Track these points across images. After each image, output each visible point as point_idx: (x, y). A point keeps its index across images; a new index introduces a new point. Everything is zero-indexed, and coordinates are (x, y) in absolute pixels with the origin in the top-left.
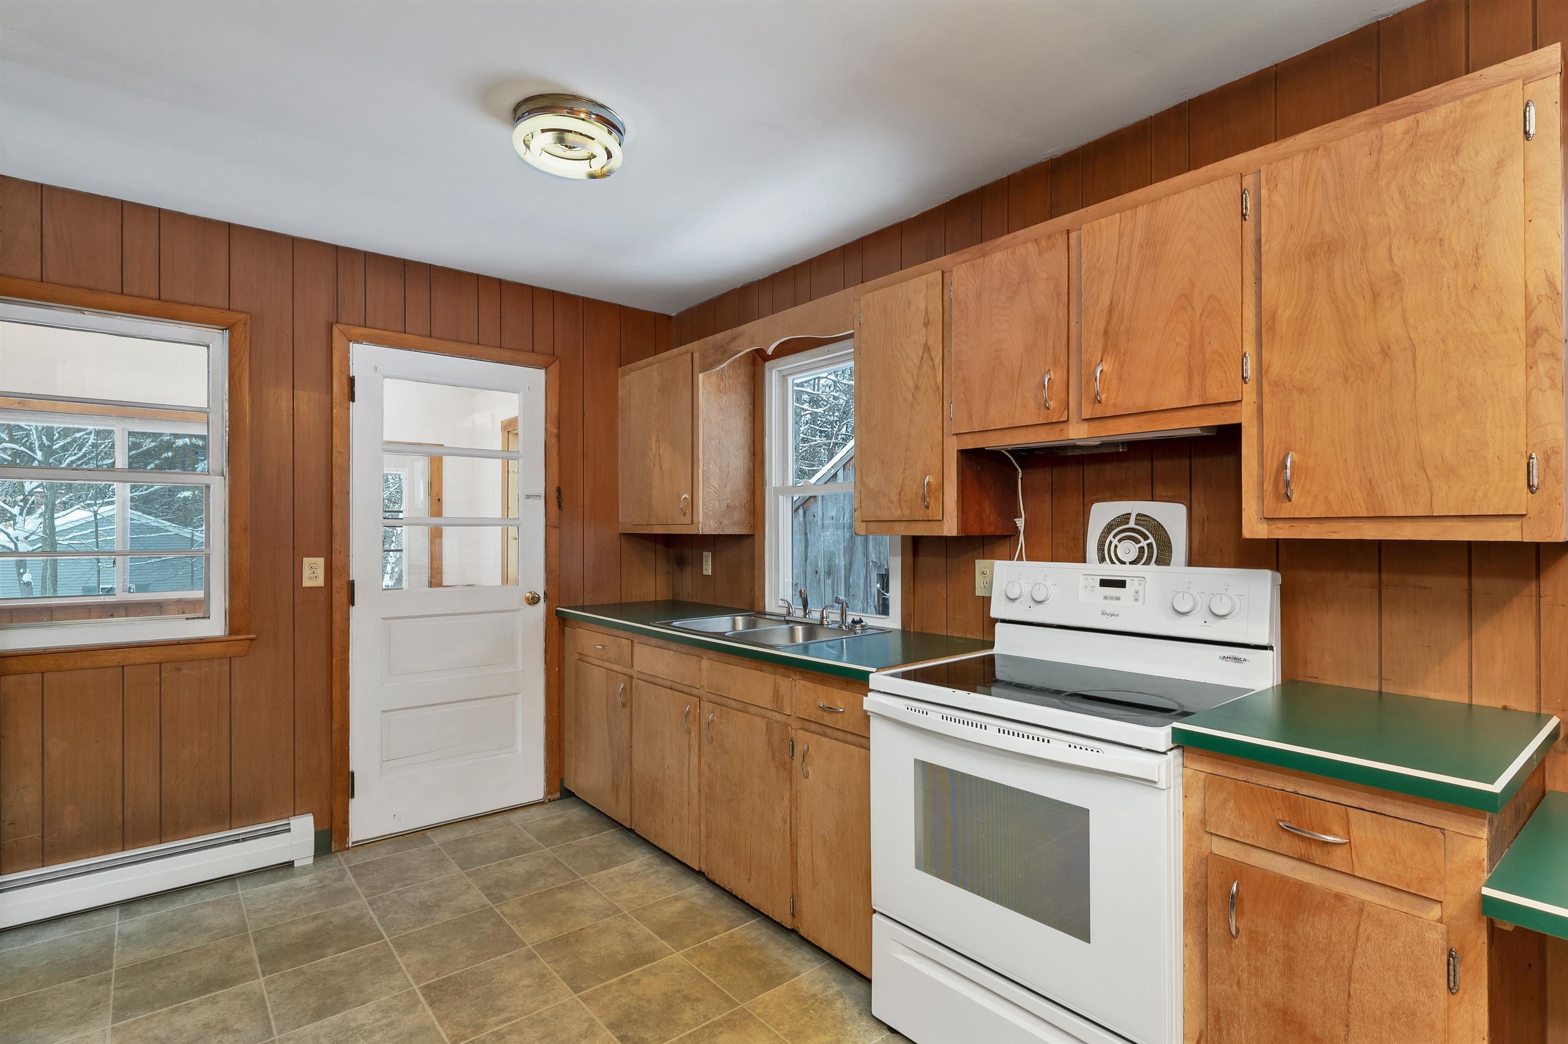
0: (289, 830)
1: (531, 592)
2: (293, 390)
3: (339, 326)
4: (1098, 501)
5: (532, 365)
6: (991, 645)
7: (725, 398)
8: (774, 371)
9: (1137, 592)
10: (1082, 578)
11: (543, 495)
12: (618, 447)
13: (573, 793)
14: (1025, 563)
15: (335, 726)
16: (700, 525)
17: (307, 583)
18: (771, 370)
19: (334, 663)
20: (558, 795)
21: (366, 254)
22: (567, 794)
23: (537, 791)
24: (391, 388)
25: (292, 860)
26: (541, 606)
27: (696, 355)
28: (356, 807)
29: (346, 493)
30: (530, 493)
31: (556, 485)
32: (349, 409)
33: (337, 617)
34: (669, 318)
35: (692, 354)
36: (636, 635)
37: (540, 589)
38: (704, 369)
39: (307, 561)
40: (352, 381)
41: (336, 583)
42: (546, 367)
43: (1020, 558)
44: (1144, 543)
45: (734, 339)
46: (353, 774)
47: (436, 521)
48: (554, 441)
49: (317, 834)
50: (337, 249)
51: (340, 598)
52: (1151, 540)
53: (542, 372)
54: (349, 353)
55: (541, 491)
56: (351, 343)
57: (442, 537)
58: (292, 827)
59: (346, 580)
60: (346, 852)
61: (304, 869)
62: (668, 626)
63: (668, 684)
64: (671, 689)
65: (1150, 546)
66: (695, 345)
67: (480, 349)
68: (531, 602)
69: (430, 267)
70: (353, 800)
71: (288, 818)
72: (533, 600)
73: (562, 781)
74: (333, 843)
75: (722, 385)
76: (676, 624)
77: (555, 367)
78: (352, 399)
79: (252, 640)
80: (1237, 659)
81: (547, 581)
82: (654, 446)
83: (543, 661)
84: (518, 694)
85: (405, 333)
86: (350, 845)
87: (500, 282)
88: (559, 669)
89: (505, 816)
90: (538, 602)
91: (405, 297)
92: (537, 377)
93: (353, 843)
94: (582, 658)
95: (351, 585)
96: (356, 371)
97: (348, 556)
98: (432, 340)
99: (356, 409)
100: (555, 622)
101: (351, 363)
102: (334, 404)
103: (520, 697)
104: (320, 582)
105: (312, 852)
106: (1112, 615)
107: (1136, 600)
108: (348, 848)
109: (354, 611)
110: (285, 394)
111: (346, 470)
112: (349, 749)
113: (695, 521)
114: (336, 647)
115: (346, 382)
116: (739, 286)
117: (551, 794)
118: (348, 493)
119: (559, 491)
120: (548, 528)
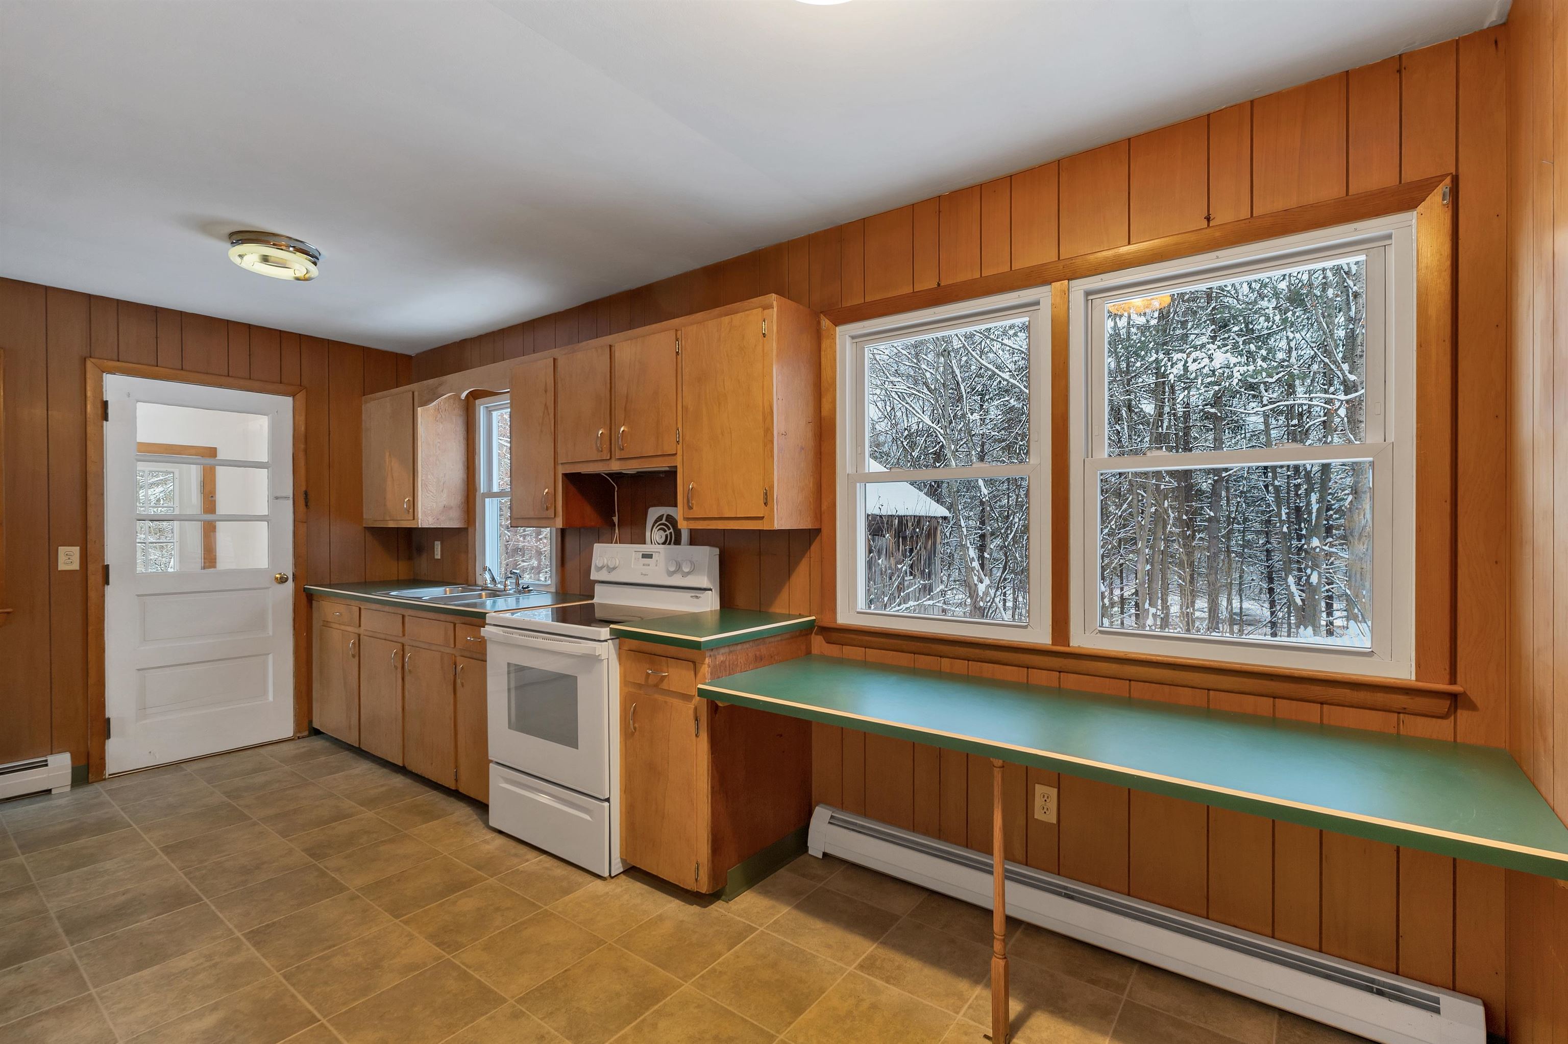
0: (47, 765)
1: (280, 574)
2: (47, 410)
3: (91, 359)
4: (652, 506)
5: (280, 393)
6: (592, 597)
7: (441, 426)
8: (482, 407)
9: (657, 561)
10: (634, 553)
11: (291, 496)
12: (362, 460)
13: (318, 730)
14: (618, 545)
15: (91, 681)
16: (419, 521)
17: (62, 567)
18: (480, 405)
19: (90, 630)
20: (306, 733)
21: (118, 302)
22: (316, 732)
23: (288, 730)
24: (142, 409)
25: (50, 788)
26: (290, 584)
27: (416, 394)
28: (113, 747)
29: (101, 494)
30: (278, 495)
31: (303, 488)
32: (102, 427)
33: (92, 595)
34: (410, 357)
35: (413, 393)
36: (362, 603)
37: (288, 570)
38: (424, 403)
39: (62, 550)
40: (105, 404)
41: (91, 567)
42: (294, 396)
43: (616, 543)
44: (668, 532)
45: (440, 385)
46: (109, 719)
47: (209, 517)
48: (301, 455)
49: (73, 769)
50: (89, 297)
51: (94, 579)
52: (672, 530)
53: (290, 399)
54: (102, 381)
55: (290, 493)
56: (104, 374)
57: (215, 532)
58: (49, 762)
59: (101, 565)
60: (103, 783)
61: (61, 795)
62: (388, 595)
63: (383, 636)
64: (385, 640)
65: (671, 533)
66: (415, 386)
67: (230, 380)
68: (279, 581)
69: (181, 314)
70: (110, 740)
71: (45, 756)
72: (283, 580)
73: (311, 722)
74: (90, 775)
75: (439, 416)
76: (392, 593)
77: (301, 396)
78: (106, 418)
79: (8, 613)
80: (697, 597)
81: (296, 564)
82: (387, 460)
83: (292, 628)
84: (269, 654)
85: (157, 366)
86: (107, 776)
87: (249, 327)
88: (307, 634)
89: (256, 750)
90: (286, 581)
91: (157, 338)
92: (285, 403)
93: (110, 775)
94: (326, 624)
95: (106, 568)
96: (108, 396)
97: (103, 546)
98: (182, 372)
99: (109, 427)
100: (303, 597)
101: (104, 390)
102: (88, 423)
103: (271, 656)
104: (76, 566)
105: (69, 781)
106: (645, 575)
107: (656, 565)
108: (105, 779)
109: (109, 590)
110: (39, 412)
111: (100, 475)
112: (105, 699)
113: (416, 517)
114: (92, 618)
115: (99, 405)
116: (458, 340)
117: (300, 732)
118: (103, 494)
119: (306, 493)
120: (296, 523)
